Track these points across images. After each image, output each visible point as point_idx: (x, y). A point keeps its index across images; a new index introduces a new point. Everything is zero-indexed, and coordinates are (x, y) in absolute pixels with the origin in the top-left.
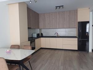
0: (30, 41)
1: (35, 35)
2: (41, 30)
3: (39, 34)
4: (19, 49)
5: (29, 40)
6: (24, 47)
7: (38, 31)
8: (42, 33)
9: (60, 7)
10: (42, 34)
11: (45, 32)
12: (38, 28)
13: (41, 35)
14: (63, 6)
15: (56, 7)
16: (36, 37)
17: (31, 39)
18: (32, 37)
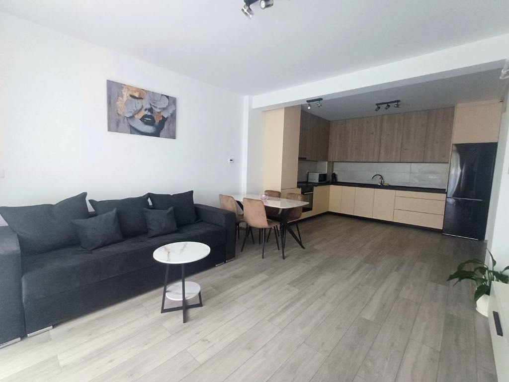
0: (300, 189)
1: (315, 178)
2: (332, 164)
3: (325, 175)
4: (280, 197)
5: (298, 187)
6: (289, 196)
7: (324, 168)
8: (336, 173)
9: (388, 104)
10: (334, 176)
11: (342, 171)
12: (325, 158)
13: (331, 178)
14: (398, 101)
15: (377, 104)
16: (317, 181)
17: (304, 184)
18: (307, 182)
